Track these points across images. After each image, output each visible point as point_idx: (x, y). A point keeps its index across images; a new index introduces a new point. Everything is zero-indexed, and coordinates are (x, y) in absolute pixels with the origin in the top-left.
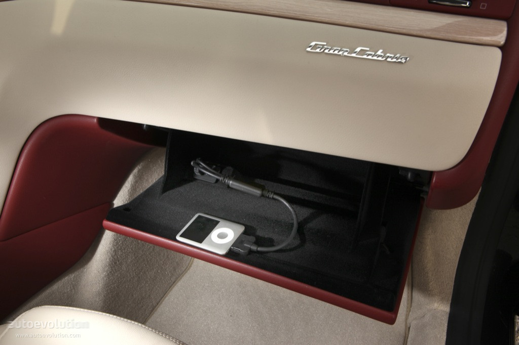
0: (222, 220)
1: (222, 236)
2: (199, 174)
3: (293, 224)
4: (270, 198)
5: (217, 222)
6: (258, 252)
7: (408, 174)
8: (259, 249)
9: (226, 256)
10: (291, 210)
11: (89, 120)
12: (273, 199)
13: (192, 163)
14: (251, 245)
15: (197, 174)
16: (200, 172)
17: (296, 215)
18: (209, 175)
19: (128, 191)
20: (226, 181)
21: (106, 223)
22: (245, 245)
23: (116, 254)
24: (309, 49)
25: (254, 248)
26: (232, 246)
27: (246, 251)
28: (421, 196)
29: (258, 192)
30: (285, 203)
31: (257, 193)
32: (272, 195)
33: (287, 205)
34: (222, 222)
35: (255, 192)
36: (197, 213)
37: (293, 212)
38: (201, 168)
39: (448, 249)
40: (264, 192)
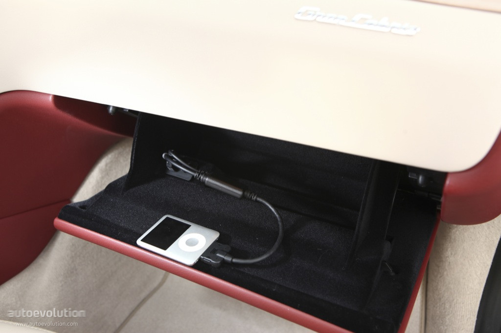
0: (194, 224)
1: (190, 243)
2: (172, 169)
3: (277, 233)
4: (253, 200)
5: (188, 226)
6: (232, 264)
7: (418, 178)
8: (234, 260)
9: (195, 266)
10: (277, 216)
11: (43, 98)
12: (256, 201)
13: (163, 155)
14: (225, 255)
15: (169, 169)
16: (173, 167)
17: (282, 221)
18: (185, 172)
19: (93, 187)
20: (202, 178)
21: (58, 222)
22: (218, 255)
23: (73, 262)
24: (298, 16)
25: (228, 259)
26: (202, 255)
27: (219, 262)
28: (438, 208)
29: (238, 192)
30: (270, 207)
31: (237, 194)
32: (255, 198)
33: (273, 210)
34: (193, 227)
35: (235, 193)
36: (165, 215)
37: (279, 219)
38: (174, 161)
39: (470, 275)
40: (246, 193)
